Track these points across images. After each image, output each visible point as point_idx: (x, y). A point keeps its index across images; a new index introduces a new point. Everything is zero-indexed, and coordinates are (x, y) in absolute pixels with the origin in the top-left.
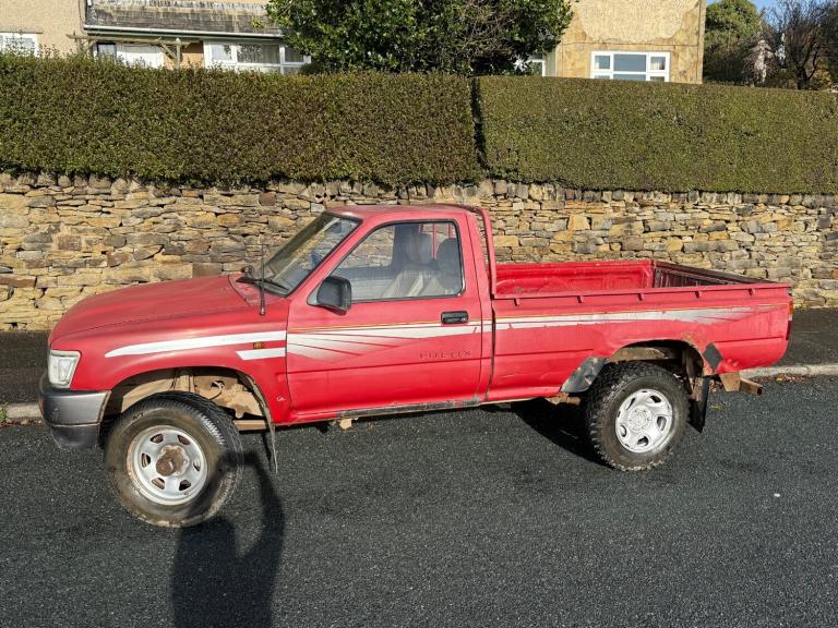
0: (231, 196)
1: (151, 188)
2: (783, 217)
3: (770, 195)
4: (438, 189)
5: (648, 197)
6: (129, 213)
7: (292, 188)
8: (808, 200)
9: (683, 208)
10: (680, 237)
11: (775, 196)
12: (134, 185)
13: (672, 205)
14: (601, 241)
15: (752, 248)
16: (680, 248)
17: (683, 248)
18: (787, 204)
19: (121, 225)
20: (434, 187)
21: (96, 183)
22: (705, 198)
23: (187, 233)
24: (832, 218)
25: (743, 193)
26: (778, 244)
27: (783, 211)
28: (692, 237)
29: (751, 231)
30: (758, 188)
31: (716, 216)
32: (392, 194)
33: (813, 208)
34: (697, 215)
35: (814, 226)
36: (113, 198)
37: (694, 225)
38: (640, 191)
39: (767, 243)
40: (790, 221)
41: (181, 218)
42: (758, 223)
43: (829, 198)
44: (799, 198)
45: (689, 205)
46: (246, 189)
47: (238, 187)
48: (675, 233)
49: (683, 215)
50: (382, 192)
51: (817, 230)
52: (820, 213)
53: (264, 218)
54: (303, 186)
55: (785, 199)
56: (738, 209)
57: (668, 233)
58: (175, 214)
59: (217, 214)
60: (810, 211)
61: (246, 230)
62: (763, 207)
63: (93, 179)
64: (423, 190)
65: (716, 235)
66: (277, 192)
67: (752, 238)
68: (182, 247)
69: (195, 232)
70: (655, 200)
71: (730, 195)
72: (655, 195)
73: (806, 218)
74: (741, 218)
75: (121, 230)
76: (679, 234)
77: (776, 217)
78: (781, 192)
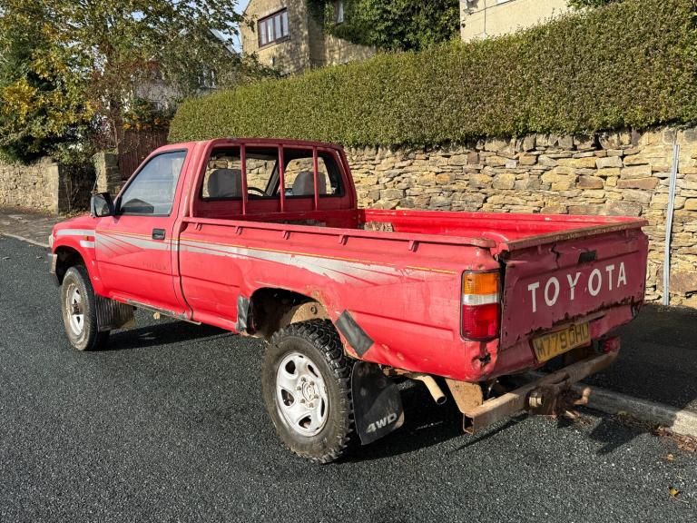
0: (449, 157)
1: (398, 153)
4: (646, 134)
6: (382, 174)
7: (494, 145)
12: (389, 152)
19: (378, 183)
20: (641, 131)
21: (368, 153)
23: (416, 190)
32: (588, 144)
36: (375, 162)
41: (414, 177)
46: (462, 149)
47: (454, 149)
50: (577, 142)
53: (467, 177)
54: (504, 143)
58: (410, 174)
59: (437, 173)
61: (454, 187)
63: (367, 148)
64: (625, 138)
66: (484, 150)
68: (411, 201)
69: (420, 188)
75: (377, 187)
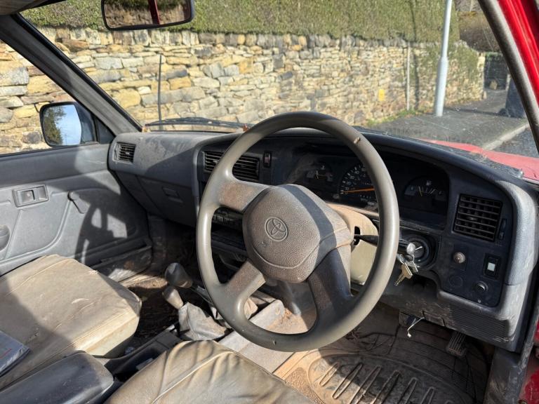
2: (243, 58)
3: (227, 34)
5: (78, 36)
8: (262, 40)
9: (131, 51)
10: (135, 88)
11: (231, 36)
13: (115, 48)
14: (16, 102)
15: (219, 94)
16: (138, 102)
17: (142, 101)
18: (245, 44)
22: (156, 39)
24: (284, 58)
25: (198, 32)
26: (242, 87)
27: (242, 52)
28: (150, 86)
29: (215, 76)
30: (213, 26)
31: (173, 60)
33: (267, 48)
34: (149, 60)
35: (271, 67)
37: (149, 72)
38: (62, 26)
39: (232, 88)
40: (249, 63)
42: (220, 66)
43: (279, 38)
44: (253, 38)
45: (139, 47)
48: (127, 84)
49: (133, 60)
51: (274, 71)
52: (273, 53)
55: (241, 39)
56: (196, 52)
57: (118, 85)
60: (266, 52)
62: (222, 48)
65: (178, 82)
67: (216, 84)
70: (90, 41)
71: (185, 33)
72: (88, 34)
73: (263, 59)
74: (201, 61)
76: (134, 84)
77: (237, 59)
78: (236, 31)
